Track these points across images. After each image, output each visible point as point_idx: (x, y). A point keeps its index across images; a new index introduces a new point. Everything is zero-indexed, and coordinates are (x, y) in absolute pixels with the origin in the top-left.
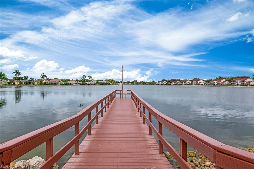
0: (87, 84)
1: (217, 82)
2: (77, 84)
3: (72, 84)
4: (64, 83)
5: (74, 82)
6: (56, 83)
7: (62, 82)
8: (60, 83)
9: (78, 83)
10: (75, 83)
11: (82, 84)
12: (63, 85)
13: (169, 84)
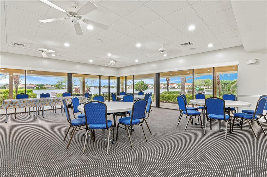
0: (62, 88)
1: (171, 86)
2: (52, 88)
3: (48, 88)
4: (39, 88)
5: (50, 86)
6: (32, 88)
7: (38, 87)
8: (36, 88)
9: (54, 88)
10: (51, 88)
11: (57, 89)
12: (39, 89)
13: (130, 88)
